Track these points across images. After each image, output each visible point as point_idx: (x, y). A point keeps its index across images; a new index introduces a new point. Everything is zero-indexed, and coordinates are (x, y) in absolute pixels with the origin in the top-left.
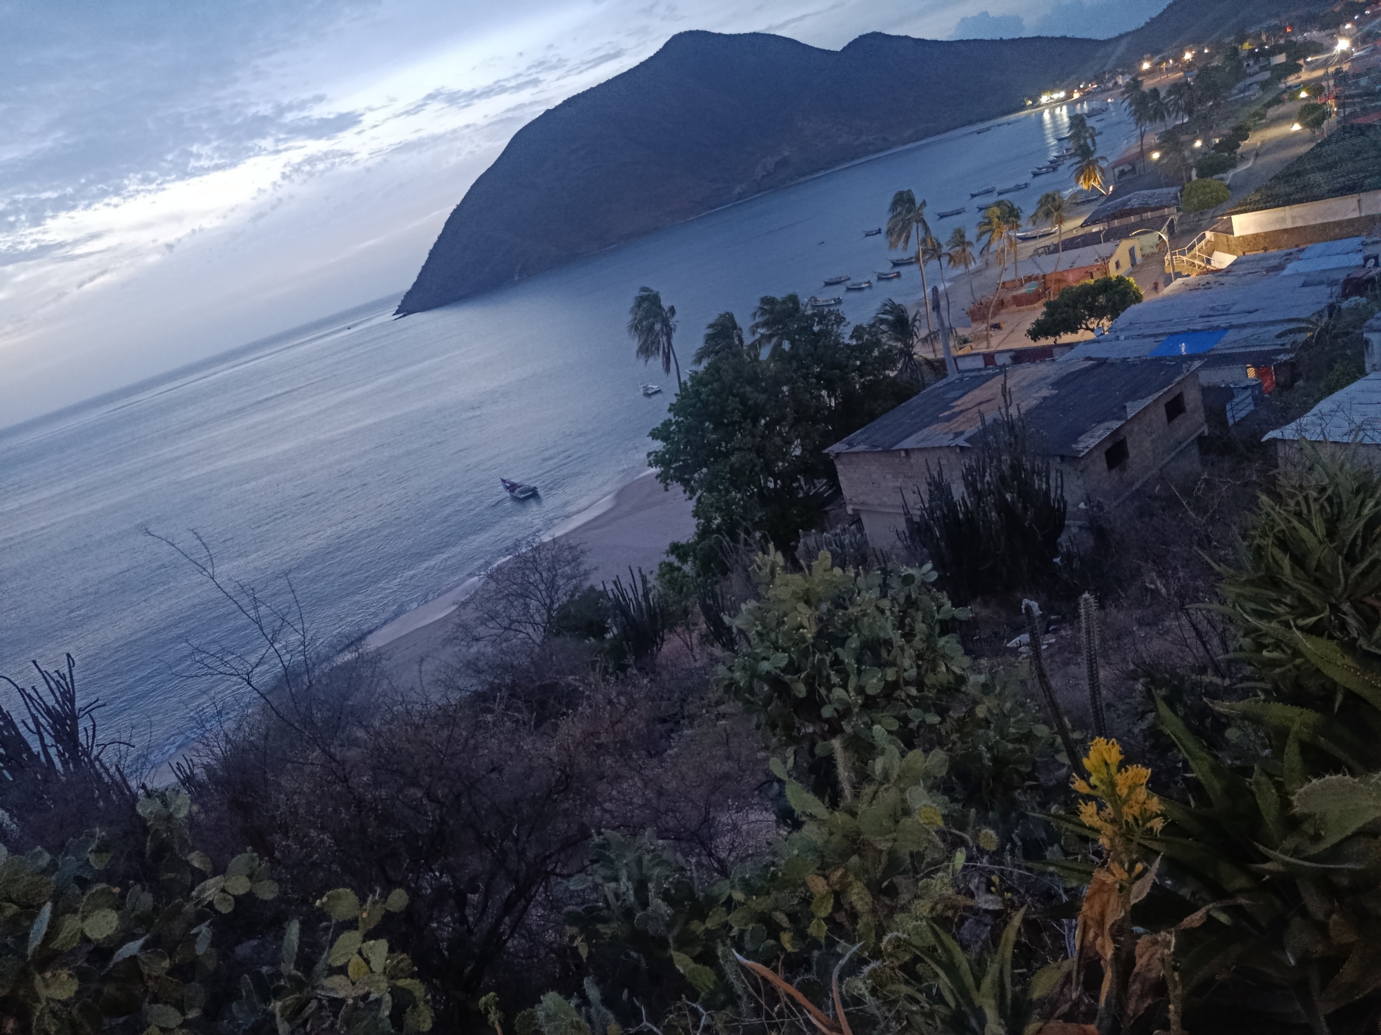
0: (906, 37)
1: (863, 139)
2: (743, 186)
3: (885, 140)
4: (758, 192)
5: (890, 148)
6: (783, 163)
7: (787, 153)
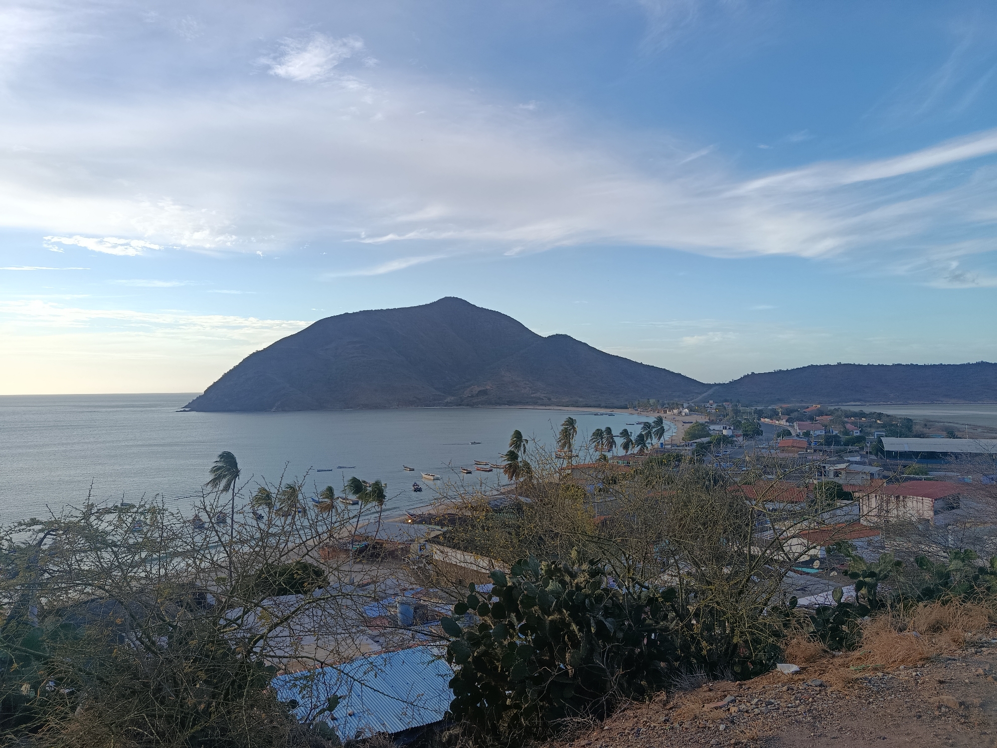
0: (585, 344)
1: (538, 395)
2: (452, 398)
3: (550, 399)
4: (460, 405)
5: (549, 405)
6: (484, 392)
7: (489, 387)
